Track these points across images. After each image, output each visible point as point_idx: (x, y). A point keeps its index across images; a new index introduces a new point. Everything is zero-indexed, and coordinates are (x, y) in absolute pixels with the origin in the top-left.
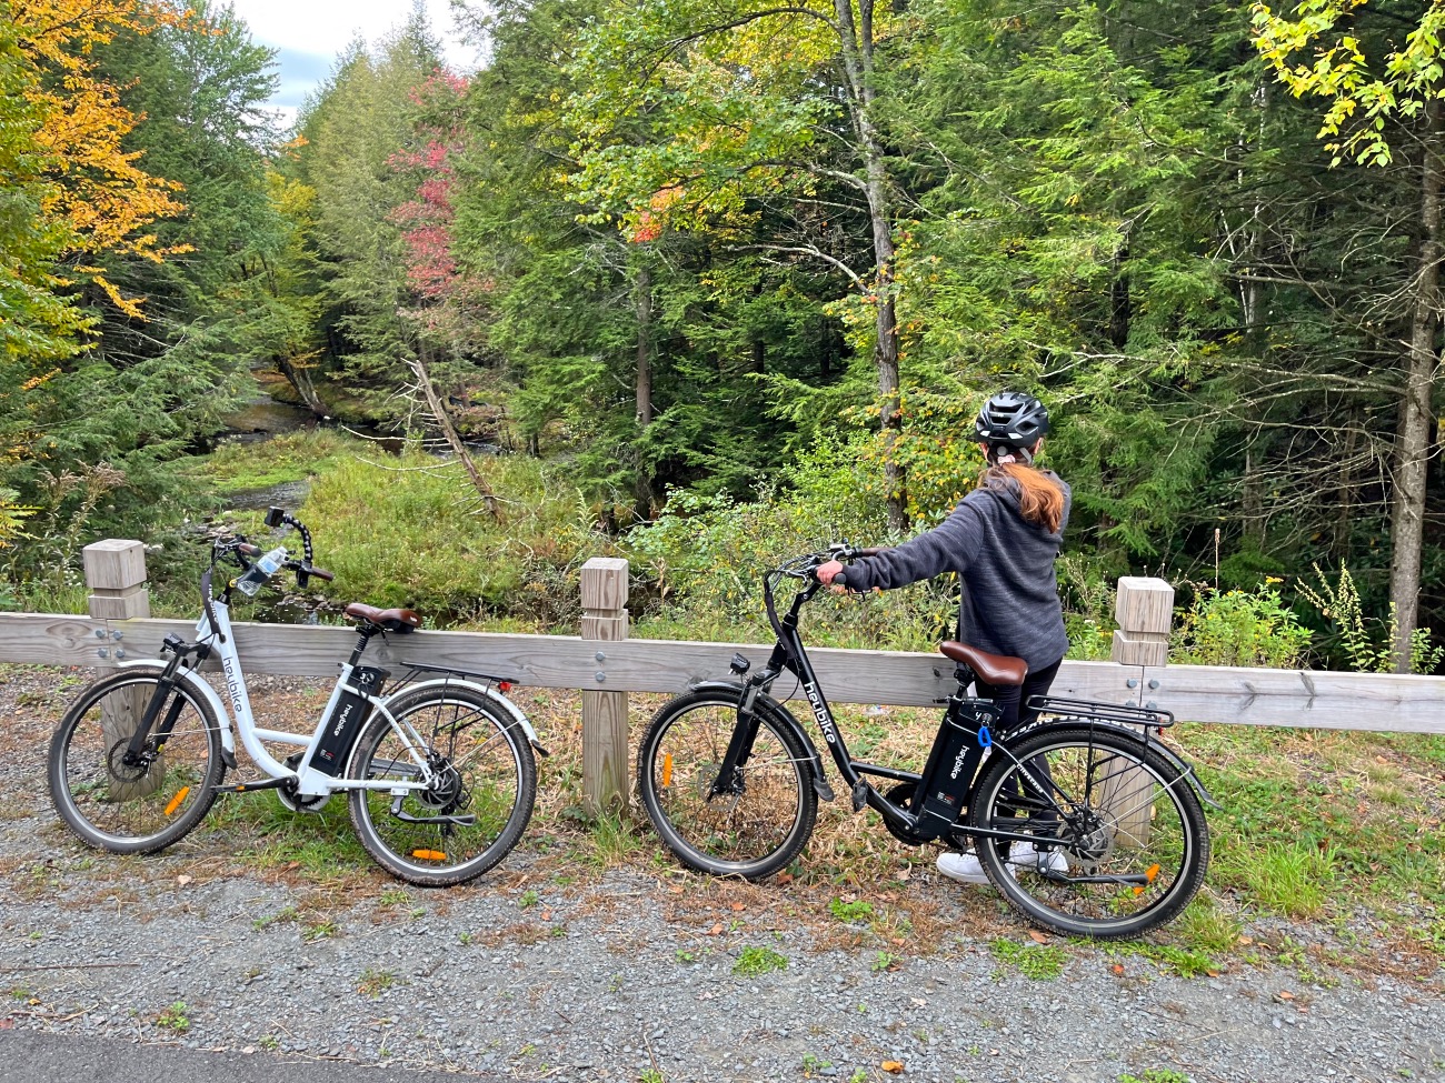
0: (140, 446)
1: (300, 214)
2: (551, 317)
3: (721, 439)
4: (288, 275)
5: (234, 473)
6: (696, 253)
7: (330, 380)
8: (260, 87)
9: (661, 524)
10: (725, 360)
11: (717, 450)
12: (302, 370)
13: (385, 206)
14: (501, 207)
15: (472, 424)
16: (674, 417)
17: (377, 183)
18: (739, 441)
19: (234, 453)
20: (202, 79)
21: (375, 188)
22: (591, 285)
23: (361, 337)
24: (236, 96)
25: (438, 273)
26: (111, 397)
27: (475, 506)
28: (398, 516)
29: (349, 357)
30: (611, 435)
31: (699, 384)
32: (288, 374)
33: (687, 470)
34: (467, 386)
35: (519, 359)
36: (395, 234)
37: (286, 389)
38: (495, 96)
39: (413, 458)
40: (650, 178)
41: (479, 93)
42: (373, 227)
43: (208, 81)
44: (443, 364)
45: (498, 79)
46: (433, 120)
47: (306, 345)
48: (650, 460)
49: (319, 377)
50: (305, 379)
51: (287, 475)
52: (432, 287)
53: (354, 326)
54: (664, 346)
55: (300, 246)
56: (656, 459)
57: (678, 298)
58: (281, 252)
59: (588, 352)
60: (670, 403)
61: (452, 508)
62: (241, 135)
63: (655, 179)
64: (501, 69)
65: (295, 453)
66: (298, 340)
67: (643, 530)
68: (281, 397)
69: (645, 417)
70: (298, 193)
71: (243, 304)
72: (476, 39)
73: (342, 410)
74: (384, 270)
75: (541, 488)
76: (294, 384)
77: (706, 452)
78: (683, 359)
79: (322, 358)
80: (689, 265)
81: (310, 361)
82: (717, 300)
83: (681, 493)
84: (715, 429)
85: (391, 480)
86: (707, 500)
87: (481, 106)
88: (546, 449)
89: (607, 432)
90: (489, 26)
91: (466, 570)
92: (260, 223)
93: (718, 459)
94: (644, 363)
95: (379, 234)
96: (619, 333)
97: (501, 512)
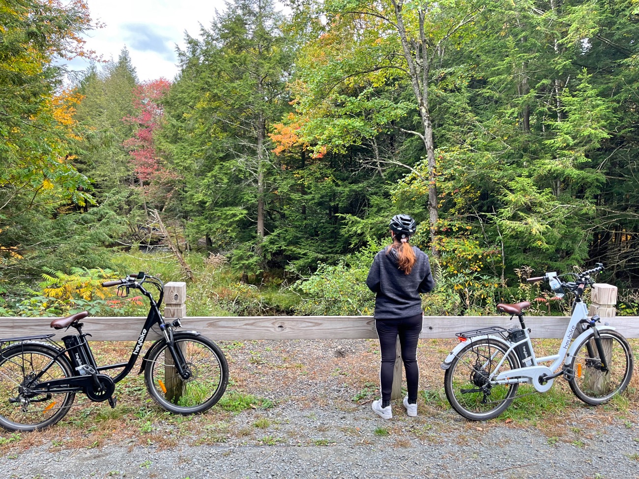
16: (279, 233)
22: (241, 176)
27: (182, 275)
56: (271, 252)
59: (237, 205)
60: (277, 227)
61: (172, 277)
69: (263, 234)
74: (114, 169)
93: (306, 251)
94: (261, 210)
95: (113, 152)
96: (253, 197)
97: (195, 278)
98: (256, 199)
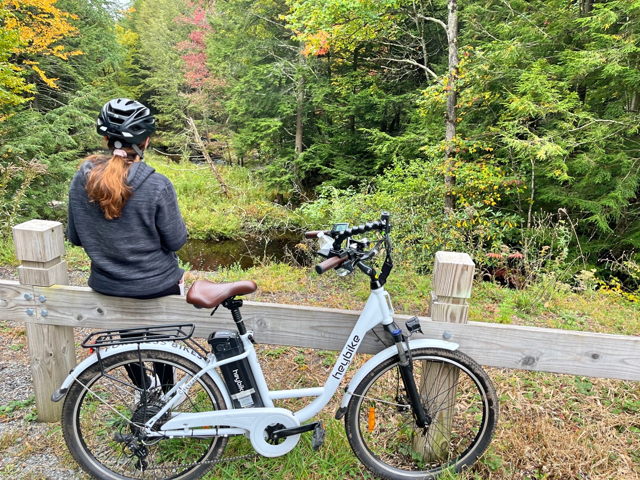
0: (56, 152)
1: (131, 46)
2: (255, 99)
3: (338, 161)
4: (125, 75)
9: (319, 203)
11: (337, 167)
14: (233, 43)
16: (315, 150)
17: (168, 31)
18: (347, 162)
21: (167, 34)
22: (276, 83)
23: (160, 106)
26: (40, 126)
27: (217, 189)
30: (283, 157)
33: (321, 175)
36: (177, 57)
39: (186, 165)
42: (166, 53)
44: (199, 121)
48: (302, 170)
53: (157, 101)
54: (311, 114)
55: (131, 62)
56: (305, 170)
57: (321, 90)
58: (122, 64)
59: (272, 116)
60: (313, 142)
61: (206, 190)
62: (104, 6)
67: (308, 205)
69: (300, 149)
70: (130, 36)
74: (172, 74)
75: (249, 181)
77: (331, 167)
78: (321, 121)
82: (340, 92)
84: (335, 156)
85: (176, 175)
88: (248, 163)
91: (214, 220)
92: (112, 49)
93: (337, 171)
94: (300, 123)
95: (170, 57)
96: (289, 107)
97: (230, 192)
98: (292, 110)
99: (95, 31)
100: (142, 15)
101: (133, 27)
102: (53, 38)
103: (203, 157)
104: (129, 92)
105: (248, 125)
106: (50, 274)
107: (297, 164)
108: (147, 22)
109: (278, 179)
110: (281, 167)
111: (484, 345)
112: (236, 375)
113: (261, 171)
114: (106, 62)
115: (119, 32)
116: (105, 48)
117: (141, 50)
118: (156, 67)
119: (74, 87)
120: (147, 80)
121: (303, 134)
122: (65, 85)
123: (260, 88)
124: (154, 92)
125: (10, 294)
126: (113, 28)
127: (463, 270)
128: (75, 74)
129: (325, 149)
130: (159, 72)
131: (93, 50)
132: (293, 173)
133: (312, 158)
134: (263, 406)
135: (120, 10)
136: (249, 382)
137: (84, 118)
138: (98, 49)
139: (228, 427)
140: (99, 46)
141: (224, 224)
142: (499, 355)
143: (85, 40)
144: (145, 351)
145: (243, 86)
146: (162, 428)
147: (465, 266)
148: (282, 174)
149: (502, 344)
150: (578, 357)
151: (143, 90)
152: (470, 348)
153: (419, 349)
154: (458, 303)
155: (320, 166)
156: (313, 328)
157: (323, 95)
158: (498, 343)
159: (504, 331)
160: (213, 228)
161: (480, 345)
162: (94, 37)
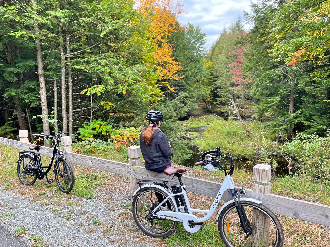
1: (210, 68)
2: (266, 87)
3: (315, 118)
4: (207, 81)
5: (192, 124)
6: (310, 68)
7: (214, 104)
8: (203, 42)
9: (294, 142)
10: (318, 96)
11: (314, 121)
12: (208, 102)
13: (228, 64)
14: (254, 61)
15: (246, 114)
16: (301, 112)
17: (226, 59)
18: (321, 119)
19: (193, 120)
20: (192, 42)
21: (226, 60)
22: (278, 78)
23: (221, 94)
24: (198, 45)
25: (239, 79)
27: (244, 133)
28: (226, 135)
29: (218, 99)
30: (281, 117)
31: (309, 103)
32: (205, 102)
33: (304, 126)
34: (245, 104)
35: (258, 98)
36: (230, 70)
37: (205, 106)
38: (254, 35)
39: (231, 121)
40: (295, 47)
41: (250, 34)
42: (225, 69)
43: (193, 42)
44: (239, 100)
45: (255, 31)
46: (239, 43)
47: (209, 96)
48: (293, 124)
49: (212, 104)
50: (209, 103)
51: (203, 125)
52: (237, 82)
53: (220, 92)
54: (298, 93)
55: (210, 75)
56: (294, 123)
57: (304, 80)
58: (205, 76)
59: (277, 95)
60: (300, 108)
61: (238, 134)
62: (199, 52)
63: (296, 47)
64: (256, 27)
65: (205, 120)
66: (208, 95)
67: (288, 143)
68: (204, 108)
69: (292, 112)
70: (210, 64)
71: (197, 88)
72: (250, 22)
73: (216, 110)
74: (227, 79)
75: (262, 130)
76: (206, 105)
77: (310, 122)
78: (304, 96)
79: (213, 99)
80: (307, 71)
81: (210, 100)
82: (316, 80)
83: (301, 133)
84: (314, 115)
85: (225, 126)
86: (310, 136)
87: (250, 37)
88: (264, 120)
89: (280, 116)
90: (254, 18)
91: (240, 149)
92: (201, 71)
93: (314, 124)
94: (292, 98)
95: (226, 71)
96: (285, 90)
97: (251, 135)
98: (287, 92)
99: (194, 64)
100: (215, 54)
101: (211, 59)
102: (174, 72)
103: (238, 118)
104: (208, 88)
105: (262, 101)
106: (136, 162)
107: (290, 120)
108: (217, 56)
109: (278, 129)
110: (280, 122)
111: (275, 205)
112: (179, 200)
113: (268, 124)
114: (198, 77)
115: (205, 62)
116: (198, 71)
117: (214, 69)
118: (220, 76)
119: (184, 89)
120: (215, 83)
121: (294, 104)
122: (181, 88)
123: (268, 82)
124: (219, 88)
125: (126, 168)
126: (202, 61)
127: (263, 172)
128: (185, 84)
129: (307, 112)
130: (221, 78)
131: (193, 72)
132: (287, 125)
133: (299, 117)
134: (188, 213)
135: (206, 53)
136: (183, 203)
137: (180, 105)
138: (195, 71)
139: (177, 218)
140: (196, 70)
141: (246, 152)
142: (282, 210)
143: (190, 68)
144: (153, 187)
145: (259, 82)
146: (157, 214)
147: (263, 170)
148: (280, 126)
149: (283, 205)
150: (319, 216)
151: (214, 87)
152: (269, 205)
153: (244, 201)
154: (263, 185)
155: (303, 121)
156: (209, 189)
157: (305, 82)
158: (281, 204)
159: (283, 199)
160: (239, 153)
161: (273, 204)
162: (194, 67)
